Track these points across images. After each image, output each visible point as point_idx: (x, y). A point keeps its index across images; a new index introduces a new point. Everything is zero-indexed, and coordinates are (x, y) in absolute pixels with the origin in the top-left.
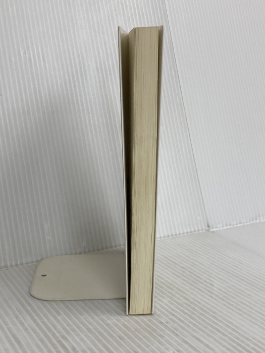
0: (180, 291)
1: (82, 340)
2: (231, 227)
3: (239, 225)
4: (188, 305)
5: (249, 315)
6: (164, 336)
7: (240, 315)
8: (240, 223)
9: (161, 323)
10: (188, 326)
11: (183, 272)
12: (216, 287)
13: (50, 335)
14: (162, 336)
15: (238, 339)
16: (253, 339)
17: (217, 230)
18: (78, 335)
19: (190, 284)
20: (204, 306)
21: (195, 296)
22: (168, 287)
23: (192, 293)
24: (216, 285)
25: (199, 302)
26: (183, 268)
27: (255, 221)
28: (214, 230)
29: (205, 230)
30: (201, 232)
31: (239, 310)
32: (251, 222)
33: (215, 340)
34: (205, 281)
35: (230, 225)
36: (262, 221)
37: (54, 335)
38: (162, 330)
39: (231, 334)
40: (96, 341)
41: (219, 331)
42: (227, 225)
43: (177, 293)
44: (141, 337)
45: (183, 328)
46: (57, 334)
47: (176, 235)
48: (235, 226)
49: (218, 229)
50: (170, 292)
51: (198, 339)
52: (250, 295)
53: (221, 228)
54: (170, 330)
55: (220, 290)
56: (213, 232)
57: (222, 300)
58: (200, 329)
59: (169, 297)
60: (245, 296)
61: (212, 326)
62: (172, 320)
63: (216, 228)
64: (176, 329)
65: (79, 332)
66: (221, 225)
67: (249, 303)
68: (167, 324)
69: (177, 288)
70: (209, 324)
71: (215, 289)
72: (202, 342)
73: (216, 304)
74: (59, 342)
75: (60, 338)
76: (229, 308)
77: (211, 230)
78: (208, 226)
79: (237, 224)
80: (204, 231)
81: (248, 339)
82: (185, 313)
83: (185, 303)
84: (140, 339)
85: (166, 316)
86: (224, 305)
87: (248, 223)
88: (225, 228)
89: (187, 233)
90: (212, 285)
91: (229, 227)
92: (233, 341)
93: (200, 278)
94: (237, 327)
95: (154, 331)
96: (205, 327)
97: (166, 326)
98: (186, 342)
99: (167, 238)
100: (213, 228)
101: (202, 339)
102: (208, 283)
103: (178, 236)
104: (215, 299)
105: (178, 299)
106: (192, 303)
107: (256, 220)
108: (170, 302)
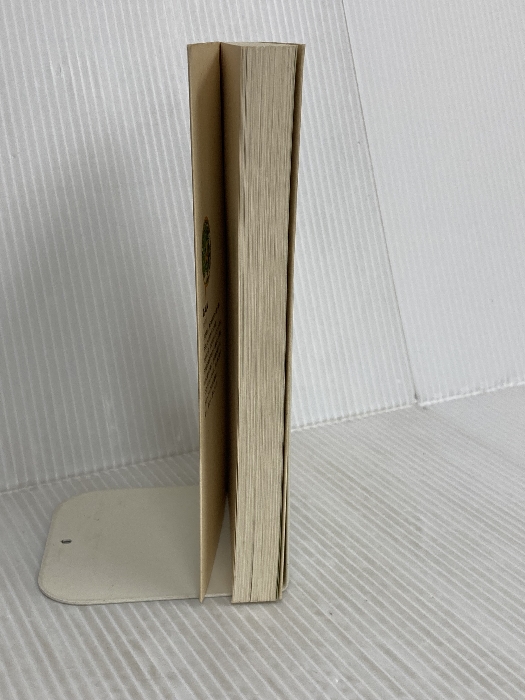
0: (358, 540)
1: (170, 651)
2: (460, 396)
3: (475, 393)
4: (371, 574)
5: (488, 600)
6: (322, 645)
7: (471, 598)
8: (477, 389)
9: (319, 613)
10: (371, 622)
11: (366, 499)
12: (427, 535)
13: (109, 639)
14: (318, 644)
15: (465, 652)
16: (493, 652)
17: (432, 405)
18: (162, 640)
19: (377, 526)
20: (402, 576)
21: (386, 553)
22: (335, 532)
23: (380, 547)
24: (426, 530)
25: (393, 569)
26: (364, 489)
27: (505, 385)
28: (428, 403)
29: (410, 404)
30: (402, 408)
31: (468, 585)
32: (499, 387)
33: (421, 654)
34: (406, 520)
35: (458, 394)
36: (520, 383)
37: (117, 639)
38: (321, 632)
39: (450, 641)
40: (194, 654)
41: (428, 634)
42: (452, 394)
43: (353, 547)
44: (281, 646)
45: (361, 627)
46: (124, 638)
47: (355, 415)
48: (468, 395)
49: (435, 402)
50: (338, 545)
51: (388, 652)
52: (490, 553)
53: (441, 400)
54: (335, 629)
55: (434, 540)
56: (425, 408)
57: (437, 562)
58: (392, 628)
59: (336, 555)
60: (480, 555)
61: (415, 622)
62: (339, 606)
63: (432, 399)
64: (347, 628)
65: (165, 634)
66: (441, 394)
67: (488, 569)
68: (330, 617)
69: (352, 536)
70: (410, 618)
71: (425, 538)
72: (395, 659)
73: (425, 573)
74: (127, 654)
75: (130, 648)
76: (449, 581)
77: (422, 404)
78: (416, 397)
79: (471, 391)
80: (408, 406)
81: (484, 655)
82: (366, 593)
83: (365, 570)
84: (278, 651)
85: (330, 598)
86: (440, 574)
87: (493, 389)
88: (448, 399)
89: (376, 410)
90: (419, 529)
91: (455, 397)
92: (454, 657)
93: (398, 514)
94: (463, 626)
95: (306, 631)
96: (404, 625)
97: (329, 621)
98: (365, 659)
99: (337, 422)
100: (426, 400)
101: (396, 652)
102: (410, 523)
103: (359, 417)
104: (423, 561)
105: (354, 559)
106: (380, 569)
107: (508, 381)
108: (337, 566)
